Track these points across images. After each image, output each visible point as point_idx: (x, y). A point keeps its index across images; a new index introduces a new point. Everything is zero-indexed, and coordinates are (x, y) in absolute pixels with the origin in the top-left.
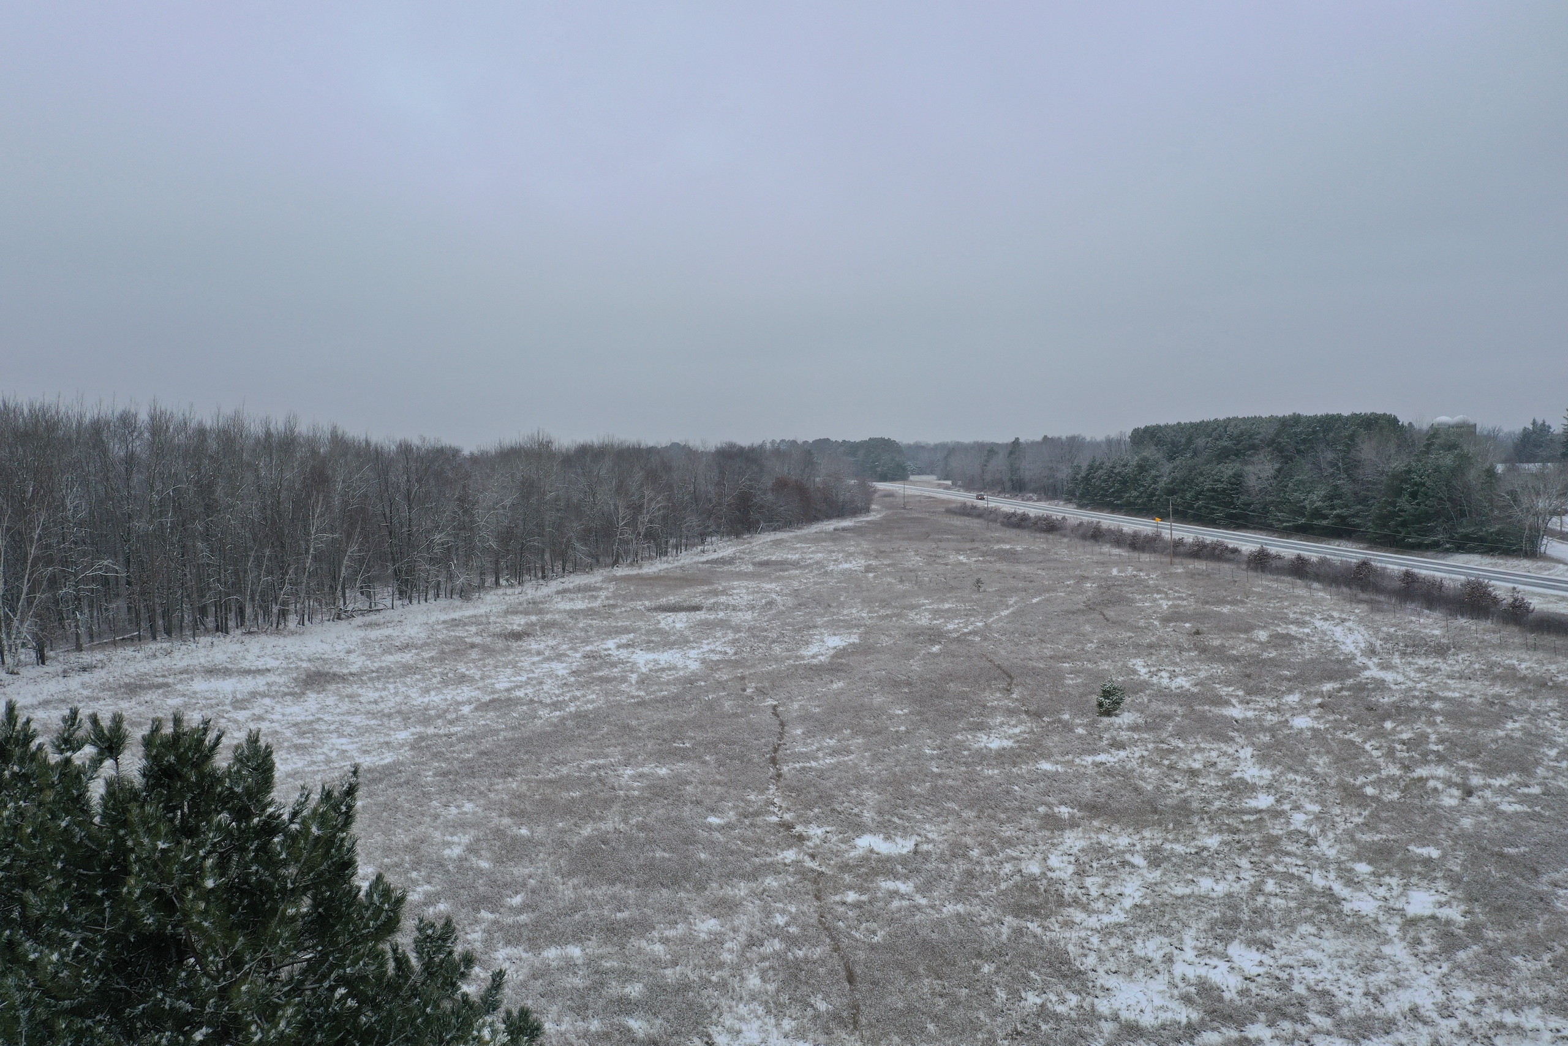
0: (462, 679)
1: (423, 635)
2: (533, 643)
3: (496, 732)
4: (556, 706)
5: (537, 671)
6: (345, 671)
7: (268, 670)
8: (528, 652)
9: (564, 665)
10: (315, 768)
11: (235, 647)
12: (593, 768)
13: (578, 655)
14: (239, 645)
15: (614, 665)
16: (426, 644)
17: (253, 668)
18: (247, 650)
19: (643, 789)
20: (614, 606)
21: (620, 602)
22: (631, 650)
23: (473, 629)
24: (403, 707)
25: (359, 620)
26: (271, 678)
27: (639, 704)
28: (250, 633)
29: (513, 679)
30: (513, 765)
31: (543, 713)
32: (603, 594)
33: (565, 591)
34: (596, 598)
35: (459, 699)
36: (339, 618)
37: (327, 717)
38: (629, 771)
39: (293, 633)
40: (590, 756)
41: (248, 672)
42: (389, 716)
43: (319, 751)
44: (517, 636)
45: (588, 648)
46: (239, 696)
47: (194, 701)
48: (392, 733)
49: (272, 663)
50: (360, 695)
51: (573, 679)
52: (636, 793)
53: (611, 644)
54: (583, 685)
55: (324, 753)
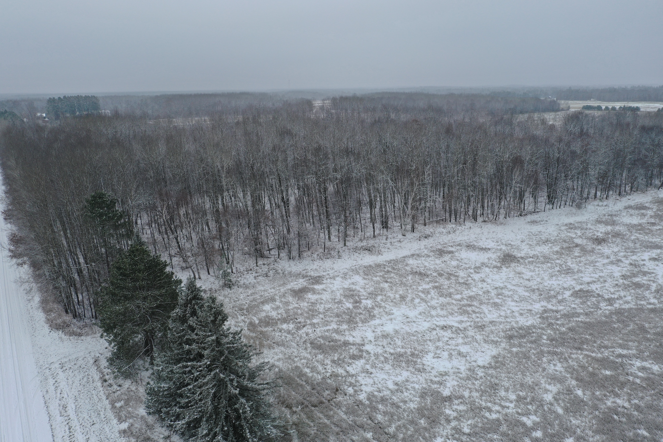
0: (568, 271)
1: (555, 234)
2: (606, 248)
3: (578, 315)
4: (610, 301)
5: (605, 271)
6: (519, 255)
7: (489, 249)
8: (602, 255)
9: (619, 268)
10: (500, 320)
11: (478, 230)
12: (620, 356)
13: (628, 262)
14: (480, 229)
15: (645, 274)
16: (555, 241)
17: (484, 247)
18: (483, 233)
19: (642, 379)
20: (653, 224)
21: (657, 221)
22: (657, 263)
23: (579, 232)
24: (541, 286)
25: (530, 218)
26: (490, 254)
27: (653, 311)
28: (485, 221)
29: (592, 275)
30: (582, 343)
31: (603, 305)
32: (650, 213)
33: (630, 207)
34: (643, 215)
35: (565, 286)
36: (521, 215)
37: (509, 286)
38: (638, 363)
39: (501, 224)
40: (621, 346)
41: (482, 249)
42: (533, 291)
43: (503, 308)
44: (599, 241)
45: (634, 258)
46: (477, 265)
47: (461, 264)
48: (533, 303)
49: (491, 244)
50: (523, 273)
51: (621, 281)
52: (638, 381)
53: (646, 255)
54: (626, 288)
55: (505, 311)
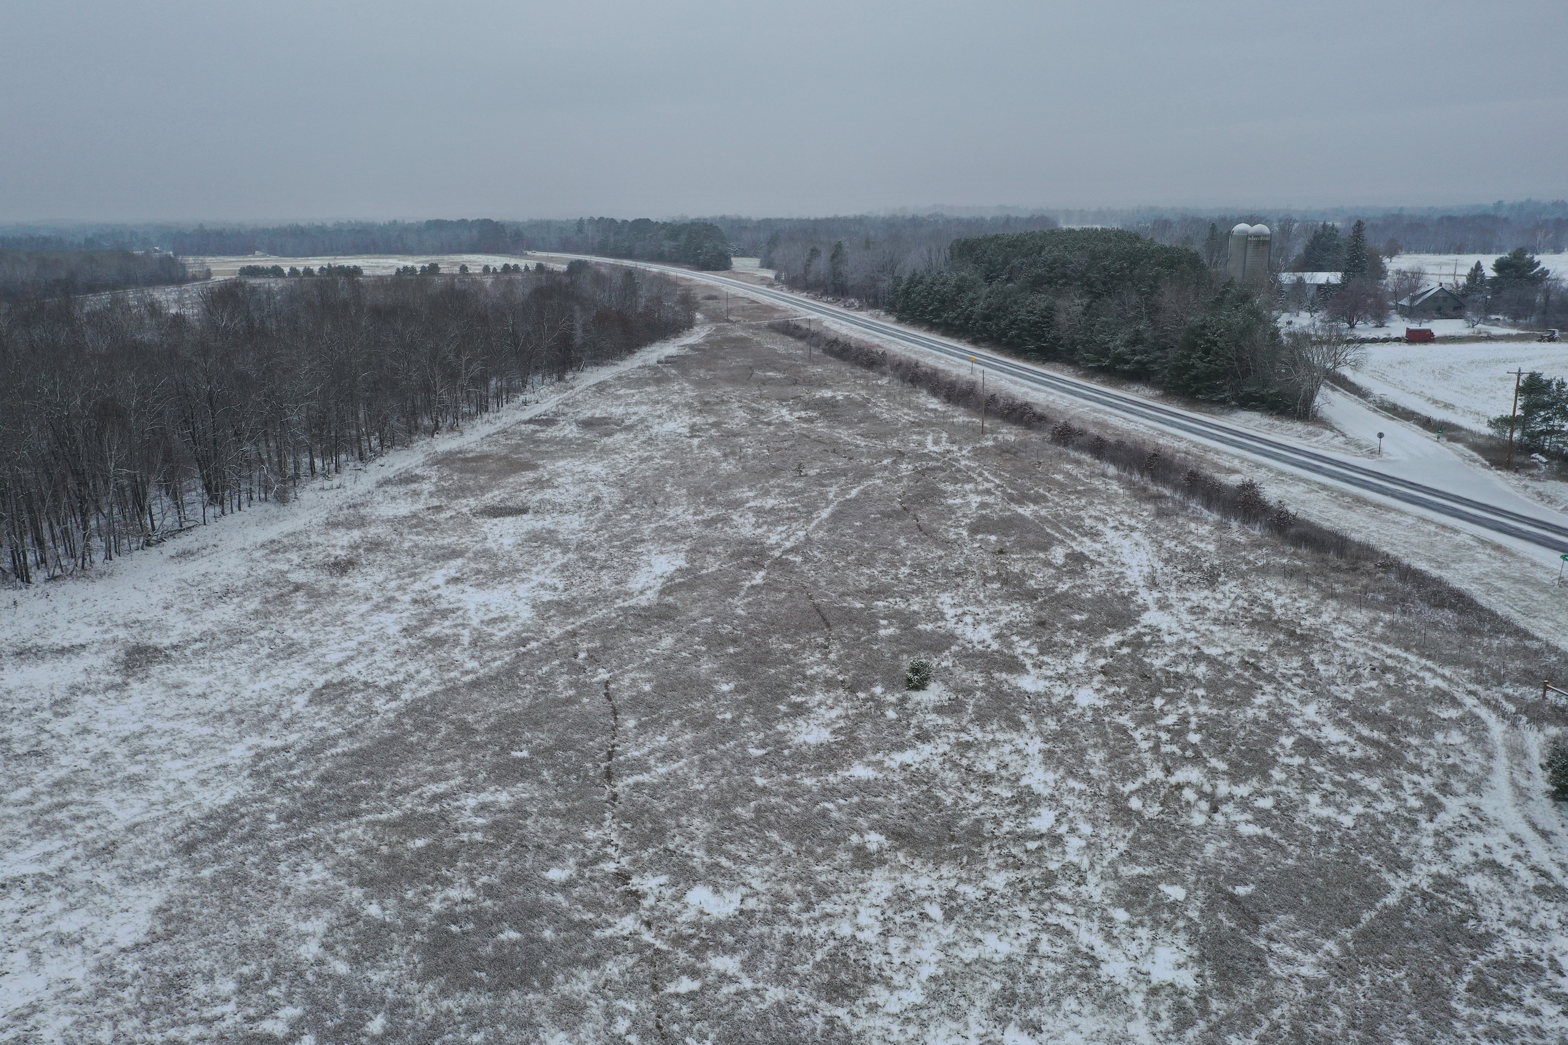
0: (292, 650)
1: (243, 571)
2: (359, 579)
3: (334, 741)
4: (392, 691)
5: (367, 629)
6: (166, 642)
7: (83, 646)
8: (354, 596)
9: (395, 616)
10: (154, 814)
11: (40, 606)
12: (436, 798)
13: (407, 598)
14: (44, 600)
15: (444, 614)
16: (247, 588)
17: (67, 644)
18: (54, 610)
19: (485, 829)
20: (438, 509)
21: (444, 501)
22: (460, 586)
23: (295, 557)
24: (236, 702)
25: (172, 546)
26: (88, 659)
27: (475, 685)
28: (53, 578)
29: (344, 645)
30: (356, 799)
31: (379, 703)
32: (427, 487)
33: (387, 482)
34: (416, 494)
35: (292, 684)
36: (148, 544)
37: (158, 725)
38: (471, 801)
39: (101, 575)
40: (434, 778)
41: (63, 651)
42: (221, 717)
43: (154, 784)
44: (342, 567)
45: (417, 586)
46: (59, 695)
47: (9, 706)
48: (227, 747)
49: (86, 634)
50: (186, 684)
51: (404, 642)
52: (478, 836)
53: (439, 576)
54: (416, 652)
55: (160, 788)
